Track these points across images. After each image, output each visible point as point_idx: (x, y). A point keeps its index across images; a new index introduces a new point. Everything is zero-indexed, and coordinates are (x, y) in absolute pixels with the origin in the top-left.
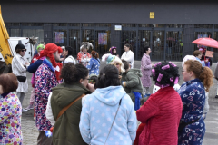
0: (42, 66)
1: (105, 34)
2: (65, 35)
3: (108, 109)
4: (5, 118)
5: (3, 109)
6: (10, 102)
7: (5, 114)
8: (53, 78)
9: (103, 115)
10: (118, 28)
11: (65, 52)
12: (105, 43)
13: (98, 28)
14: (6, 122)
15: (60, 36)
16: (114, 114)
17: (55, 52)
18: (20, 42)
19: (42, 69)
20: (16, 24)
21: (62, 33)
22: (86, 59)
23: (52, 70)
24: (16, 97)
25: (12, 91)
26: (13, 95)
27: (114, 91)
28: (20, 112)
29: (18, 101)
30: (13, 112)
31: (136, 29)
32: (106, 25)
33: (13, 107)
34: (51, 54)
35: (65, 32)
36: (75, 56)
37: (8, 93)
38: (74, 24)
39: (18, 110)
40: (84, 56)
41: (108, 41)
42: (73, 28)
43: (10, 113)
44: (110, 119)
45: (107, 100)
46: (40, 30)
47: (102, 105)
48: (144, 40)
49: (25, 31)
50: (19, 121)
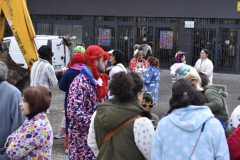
0: (78, 77)
1: (171, 34)
2: (113, 34)
3: (185, 136)
4: (31, 148)
5: (29, 136)
6: (39, 126)
7: (31, 144)
8: (94, 95)
9: (178, 143)
10: (189, 24)
11: (112, 59)
12: (170, 46)
13: (160, 25)
14: (31, 154)
15: (105, 35)
16: (193, 143)
17: (98, 59)
18: (50, 42)
19: (79, 82)
20: (45, 17)
21: (108, 31)
22: (142, 69)
23: (92, 84)
24: (47, 120)
25: (41, 111)
26: (42, 117)
27: (195, 112)
28: (51, 141)
29: (49, 125)
30: (42, 141)
31: (216, 27)
32: (172, 20)
33: (42, 135)
34: (92, 61)
35: (113, 29)
36: (127, 64)
37: (36, 114)
38: (125, 19)
39: (48, 138)
40: (139, 64)
41: (174, 44)
42: (125, 23)
43: (38, 143)
44: (187, 150)
45: (183, 124)
46: (78, 26)
47: (177, 130)
48: (228, 42)
49: (57, 27)
50: (48, 154)
